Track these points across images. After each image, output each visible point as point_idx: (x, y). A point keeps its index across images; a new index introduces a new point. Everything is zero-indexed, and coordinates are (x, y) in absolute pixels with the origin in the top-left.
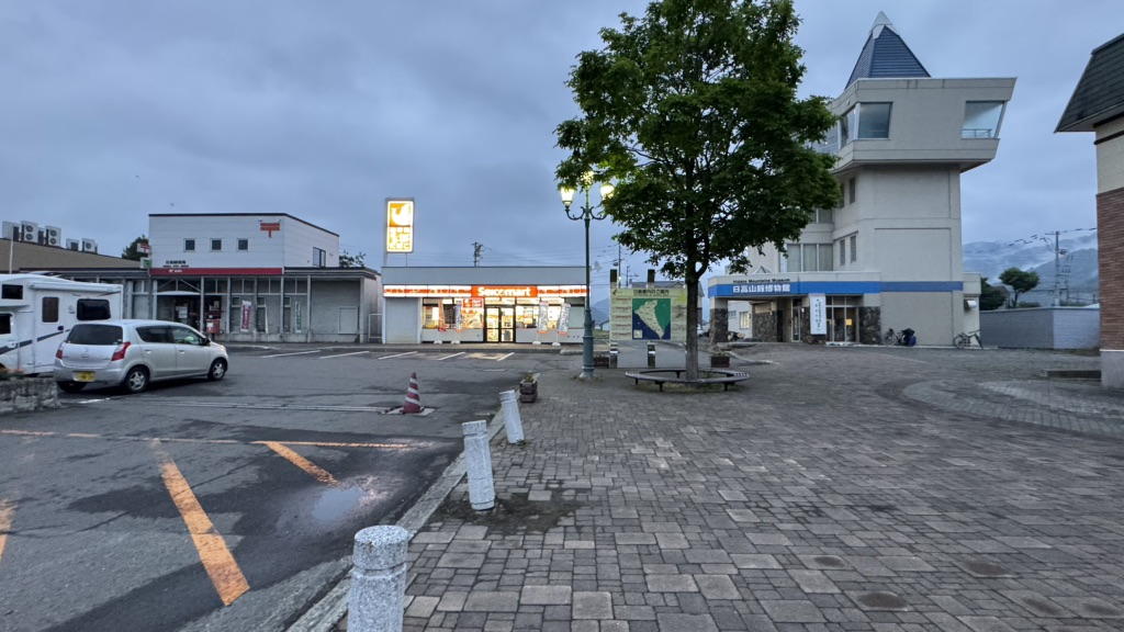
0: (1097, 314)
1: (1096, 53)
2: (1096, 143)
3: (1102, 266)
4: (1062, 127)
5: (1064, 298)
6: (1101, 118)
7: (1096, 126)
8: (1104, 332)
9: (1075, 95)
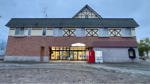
0: (5, 51)
1: (12, 19)
2: (10, 29)
3: (7, 45)
4: (6, 26)
5: (2, 48)
6: (11, 27)
7: (10, 27)
8: (5, 54)
9: (8, 23)
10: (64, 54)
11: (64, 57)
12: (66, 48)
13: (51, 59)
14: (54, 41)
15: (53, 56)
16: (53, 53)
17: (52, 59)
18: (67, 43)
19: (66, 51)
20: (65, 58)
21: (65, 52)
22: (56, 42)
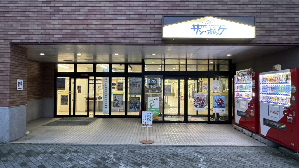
10: (114, 91)
11: (117, 105)
12: (127, 65)
13: (56, 116)
14: (48, 8)
15: (64, 99)
16: (63, 87)
17: (58, 113)
18: (128, 18)
19: (126, 75)
20: (123, 107)
21: (122, 80)
22: (58, 11)
